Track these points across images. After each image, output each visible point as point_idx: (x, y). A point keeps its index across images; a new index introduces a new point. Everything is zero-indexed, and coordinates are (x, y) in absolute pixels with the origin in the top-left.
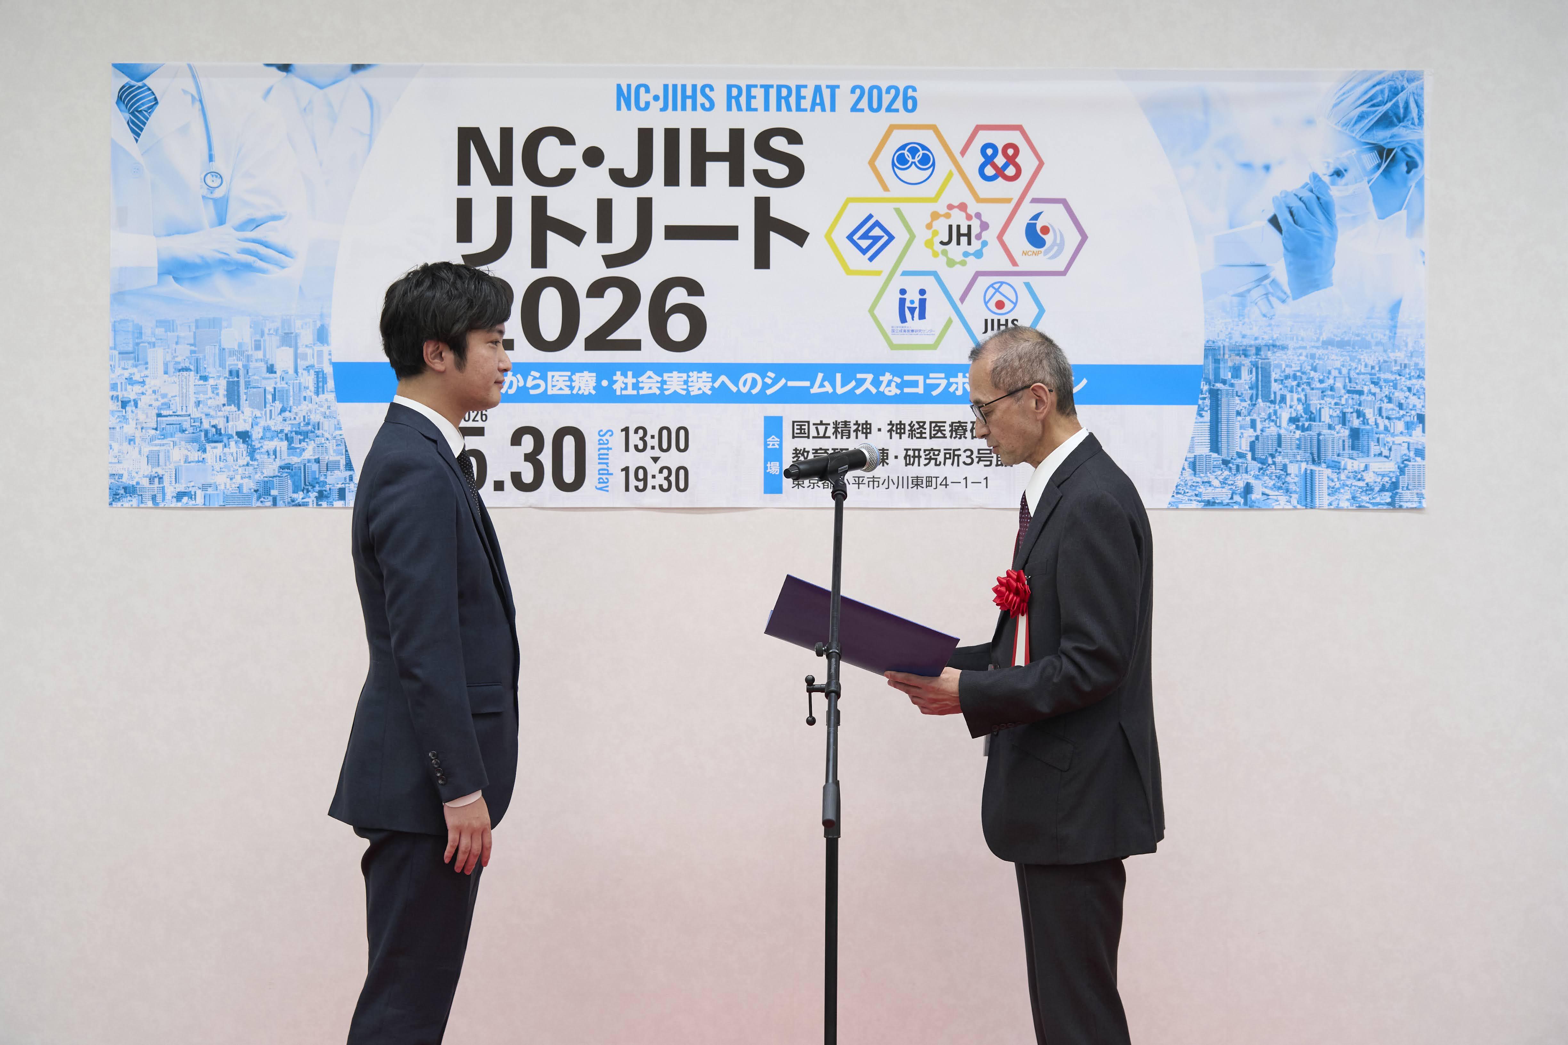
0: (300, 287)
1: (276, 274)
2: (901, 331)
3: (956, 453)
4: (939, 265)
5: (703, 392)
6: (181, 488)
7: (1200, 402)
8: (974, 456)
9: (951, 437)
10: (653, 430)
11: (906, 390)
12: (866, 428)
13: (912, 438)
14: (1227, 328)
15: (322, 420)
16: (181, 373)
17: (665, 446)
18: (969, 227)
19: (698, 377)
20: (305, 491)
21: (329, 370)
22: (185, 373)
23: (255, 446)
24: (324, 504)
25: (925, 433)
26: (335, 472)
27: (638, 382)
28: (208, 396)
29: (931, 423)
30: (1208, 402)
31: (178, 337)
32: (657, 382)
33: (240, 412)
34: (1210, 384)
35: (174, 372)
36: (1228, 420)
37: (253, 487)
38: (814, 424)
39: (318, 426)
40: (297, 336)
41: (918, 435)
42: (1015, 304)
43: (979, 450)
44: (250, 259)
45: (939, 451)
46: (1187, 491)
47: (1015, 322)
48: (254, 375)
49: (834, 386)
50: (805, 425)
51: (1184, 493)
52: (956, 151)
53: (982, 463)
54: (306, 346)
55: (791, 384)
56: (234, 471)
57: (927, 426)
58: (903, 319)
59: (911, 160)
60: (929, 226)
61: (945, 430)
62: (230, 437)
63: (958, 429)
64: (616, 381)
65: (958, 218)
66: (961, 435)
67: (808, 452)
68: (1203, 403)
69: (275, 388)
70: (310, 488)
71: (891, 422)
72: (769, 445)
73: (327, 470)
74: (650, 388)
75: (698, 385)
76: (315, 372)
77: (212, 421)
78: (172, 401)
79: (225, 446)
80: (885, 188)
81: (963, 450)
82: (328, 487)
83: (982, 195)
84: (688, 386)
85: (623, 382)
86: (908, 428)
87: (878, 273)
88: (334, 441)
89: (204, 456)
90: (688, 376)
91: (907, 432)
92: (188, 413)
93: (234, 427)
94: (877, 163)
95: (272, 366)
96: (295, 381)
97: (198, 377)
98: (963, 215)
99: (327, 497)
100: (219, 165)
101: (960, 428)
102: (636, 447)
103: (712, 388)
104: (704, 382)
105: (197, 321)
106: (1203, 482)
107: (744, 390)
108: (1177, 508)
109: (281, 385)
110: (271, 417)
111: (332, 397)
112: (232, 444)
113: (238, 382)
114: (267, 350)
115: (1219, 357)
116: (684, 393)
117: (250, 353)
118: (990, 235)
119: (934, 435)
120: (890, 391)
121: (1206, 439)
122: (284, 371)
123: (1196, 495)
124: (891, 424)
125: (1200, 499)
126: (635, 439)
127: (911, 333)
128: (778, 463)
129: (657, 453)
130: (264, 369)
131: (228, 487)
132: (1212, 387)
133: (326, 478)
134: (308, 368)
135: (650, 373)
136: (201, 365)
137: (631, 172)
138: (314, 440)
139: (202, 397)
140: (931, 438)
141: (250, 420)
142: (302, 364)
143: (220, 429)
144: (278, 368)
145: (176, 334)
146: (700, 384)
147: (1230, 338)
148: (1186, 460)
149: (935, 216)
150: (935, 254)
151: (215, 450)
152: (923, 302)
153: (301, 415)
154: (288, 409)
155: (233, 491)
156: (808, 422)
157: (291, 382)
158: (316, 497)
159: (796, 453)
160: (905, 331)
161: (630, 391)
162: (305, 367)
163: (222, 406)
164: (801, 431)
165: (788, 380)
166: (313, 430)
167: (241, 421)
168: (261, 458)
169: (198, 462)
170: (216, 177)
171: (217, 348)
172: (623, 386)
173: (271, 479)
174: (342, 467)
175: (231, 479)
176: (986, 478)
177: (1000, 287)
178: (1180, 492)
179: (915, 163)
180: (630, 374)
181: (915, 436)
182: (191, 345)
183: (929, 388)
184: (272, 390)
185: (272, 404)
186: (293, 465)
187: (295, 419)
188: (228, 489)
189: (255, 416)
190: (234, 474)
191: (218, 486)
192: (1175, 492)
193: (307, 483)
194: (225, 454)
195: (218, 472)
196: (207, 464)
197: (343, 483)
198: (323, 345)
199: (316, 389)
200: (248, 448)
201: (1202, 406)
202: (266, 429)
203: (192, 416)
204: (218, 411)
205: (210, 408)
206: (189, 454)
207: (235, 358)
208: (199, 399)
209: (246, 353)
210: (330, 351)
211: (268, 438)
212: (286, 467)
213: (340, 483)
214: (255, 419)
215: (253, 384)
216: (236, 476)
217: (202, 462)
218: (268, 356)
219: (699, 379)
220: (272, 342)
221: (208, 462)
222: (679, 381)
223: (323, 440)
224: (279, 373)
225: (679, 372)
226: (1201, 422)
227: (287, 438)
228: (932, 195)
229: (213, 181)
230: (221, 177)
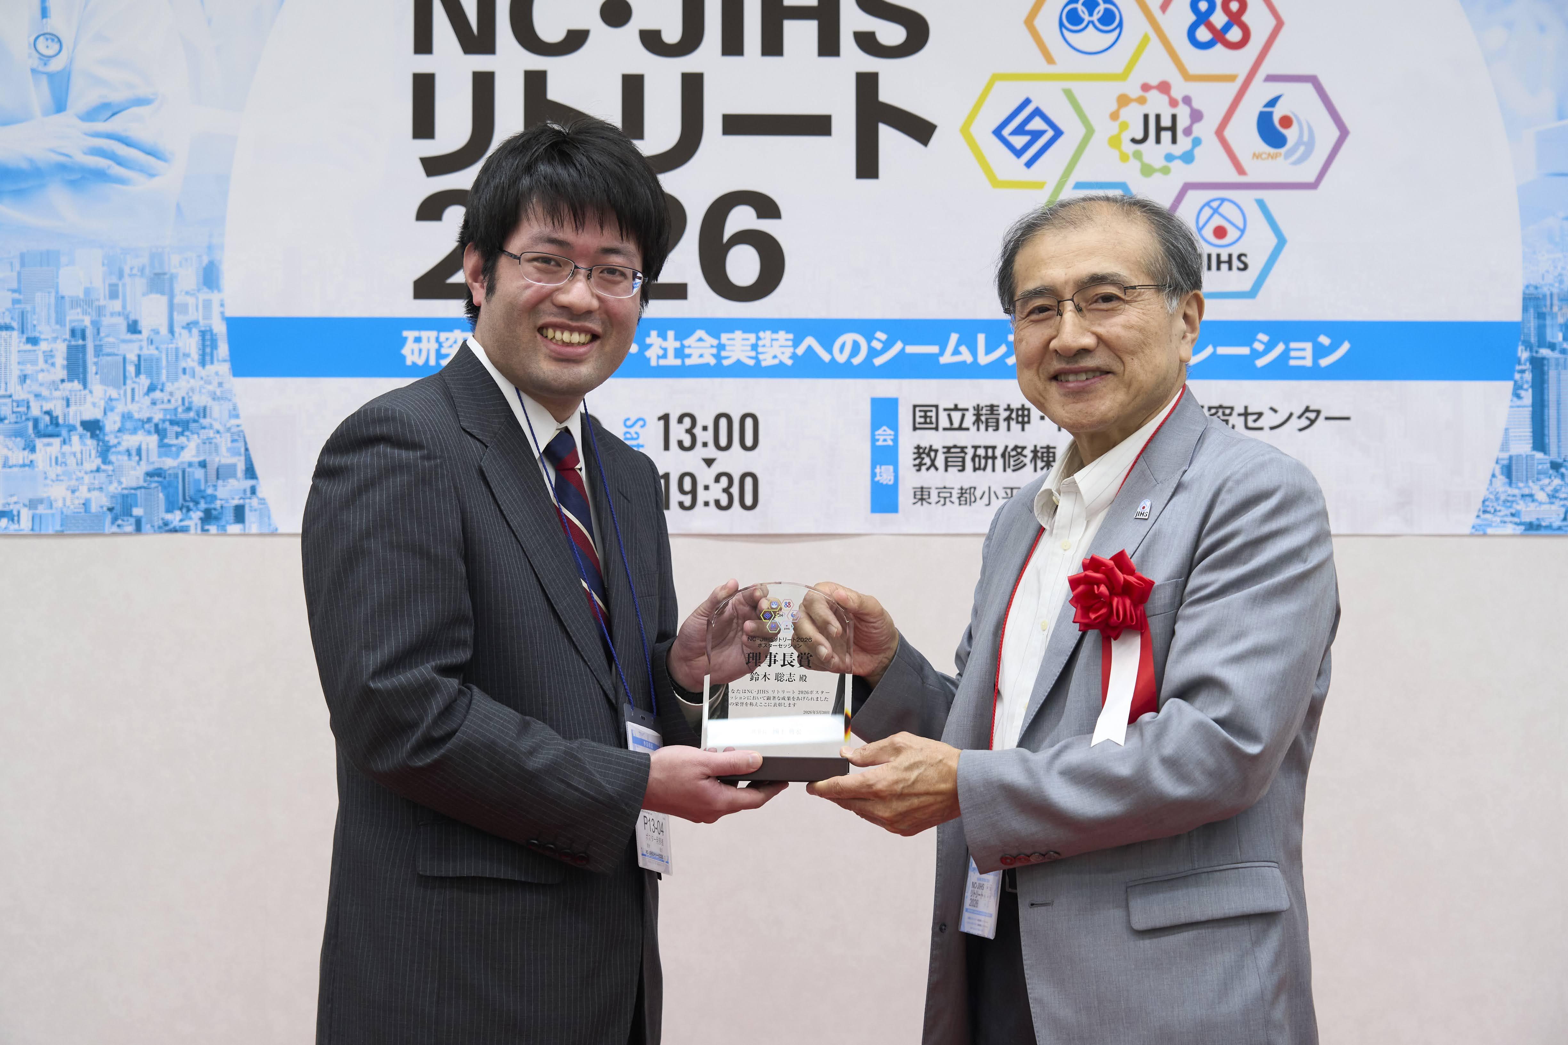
0: (178, 207)
1: (141, 185)
4: (1130, 173)
5: (781, 362)
7: (1517, 376)
10: (705, 418)
12: (1023, 416)
14: (1556, 267)
15: (210, 403)
17: (723, 442)
18: (1174, 117)
19: (772, 340)
20: (184, 510)
21: (220, 328)
22: (4, 334)
23: (108, 442)
24: (213, 529)
26: (230, 480)
27: (683, 346)
28: (38, 368)
30: (1528, 376)
32: (712, 346)
33: (87, 392)
34: (1531, 351)
36: (1559, 403)
37: (107, 504)
38: (945, 410)
39: (204, 412)
40: (172, 278)
42: (1243, 231)
44: (101, 163)
46: (1498, 508)
47: (1243, 258)
48: (108, 336)
49: (974, 353)
50: (931, 411)
51: (1495, 511)
52: (1155, 4)
54: (187, 293)
55: (911, 349)
56: (77, 480)
59: (1086, 17)
60: (1114, 116)
62: (72, 428)
64: (650, 346)
65: (1157, 104)
67: (936, 451)
68: (1522, 378)
69: (139, 356)
70: (191, 505)
72: (878, 440)
73: (218, 478)
74: (701, 356)
75: (772, 352)
76: (200, 331)
77: (44, 404)
79: (64, 442)
80: (1050, 60)
82: (218, 504)
84: (757, 353)
85: (661, 347)
87: (1039, 185)
88: (229, 435)
89: (32, 457)
90: (758, 338)
92: (8, 393)
93: (78, 413)
94: (1038, 23)
95: (135, 323)
96: (170, 346)
97: (24, 339)
98: (1165, 99)
99: (217, 519)
100: (56, 23)
102: (680, 444)
103: (794, 356)
104: (781, 346)
105: (22, 256)
106: (1523, 496)
107: (841, 358)
108: (1485, 535)
109: (149, 351)
110: (133, 399)
111: (224, 368)
112: (75, 439)
113: (84, 347)
114: (128, 298)
115: (1544, 310)
116: (751, 362)
117: (102, 303)
118: (1205, 130)
121: (1526, 431)
122: (153, 330)
123: (1513, 515)
125: (1516, 520)
126: (678, 432)
128: (891, 468)
129: (711, 452)
130: (124, 327)
131: (68, 503)
132: (1534, 354)
133: (216, 490)
134: (189, 326)
135: (700, 333)
136: (29, 320)
137: (672, 34)
138: (198, 434)
139: (29, 369)
141: (102, 404)
142: (180, 319)
143: (57, 417)
144: (145, 326)
146: (776, 350)
147: (1561, 282)
148: (1497, 462)
149: (1123, 100)
150: (1124, 158)
151: (49, 449)
153: (178, 396)
154: (159, 387)
155: (76, 510)
156: (937, 407)
157: (163, 347)
158: (201, 519)
159: (918, 453)
161: (672, 361)
162: (184, 324)
163: (59, 383)
164: (926, 420)
165: (906, 343)
166: (196, 418)
167: (88, 405)
169: (24, 465)
170: (53, 40)
171: (53, 294)
172: (661, 352)
173: (133, 491)
174: (240, 473)
175: (73, 492)
177: (1219, 206)
178: (1489, 509)
179: (1092, 22)
180: (671, 334)
182: (14, 291)
184: (135, 359)
185: (134, 379)
186: (166, 470)
187: (169, 401)
188: (69, 507)
189: (110, 396)
190: (77, 483)
191: (53, 502)
192: (1482, 510)
193: (187, 498)
194: (64, 454)
195: (53, 481)
196: (36, 469)
197: (241, 498)
198: (213, 292)
199: (201, 357)
200: (98, 445)
201: (1520, 383)
202: (126, 416)
203: (15, 397)
204: (53, 389)
205: (41, 385)
206: (10, 454)
207: (79, 310)
208: (26, 372)
209: (96, 303)
210: (222, 300)
211: (129, 430)
212: (155, 474)
213: (237, 497)
214: (109, 402)
215: (106, 350)
216: (80, 487)
217: (29, 466)
218: (129, 308)
219: (774, 343)
220: (134, 287)
221: (38, 467)
222: (743, 345)
223: (211, 434)
224: (145, 334)
225: (745, 331)
226: (1518, 407)
227: (157, 430)
228: (1119, 69)
229: (47, 47)
230: (59, 41)
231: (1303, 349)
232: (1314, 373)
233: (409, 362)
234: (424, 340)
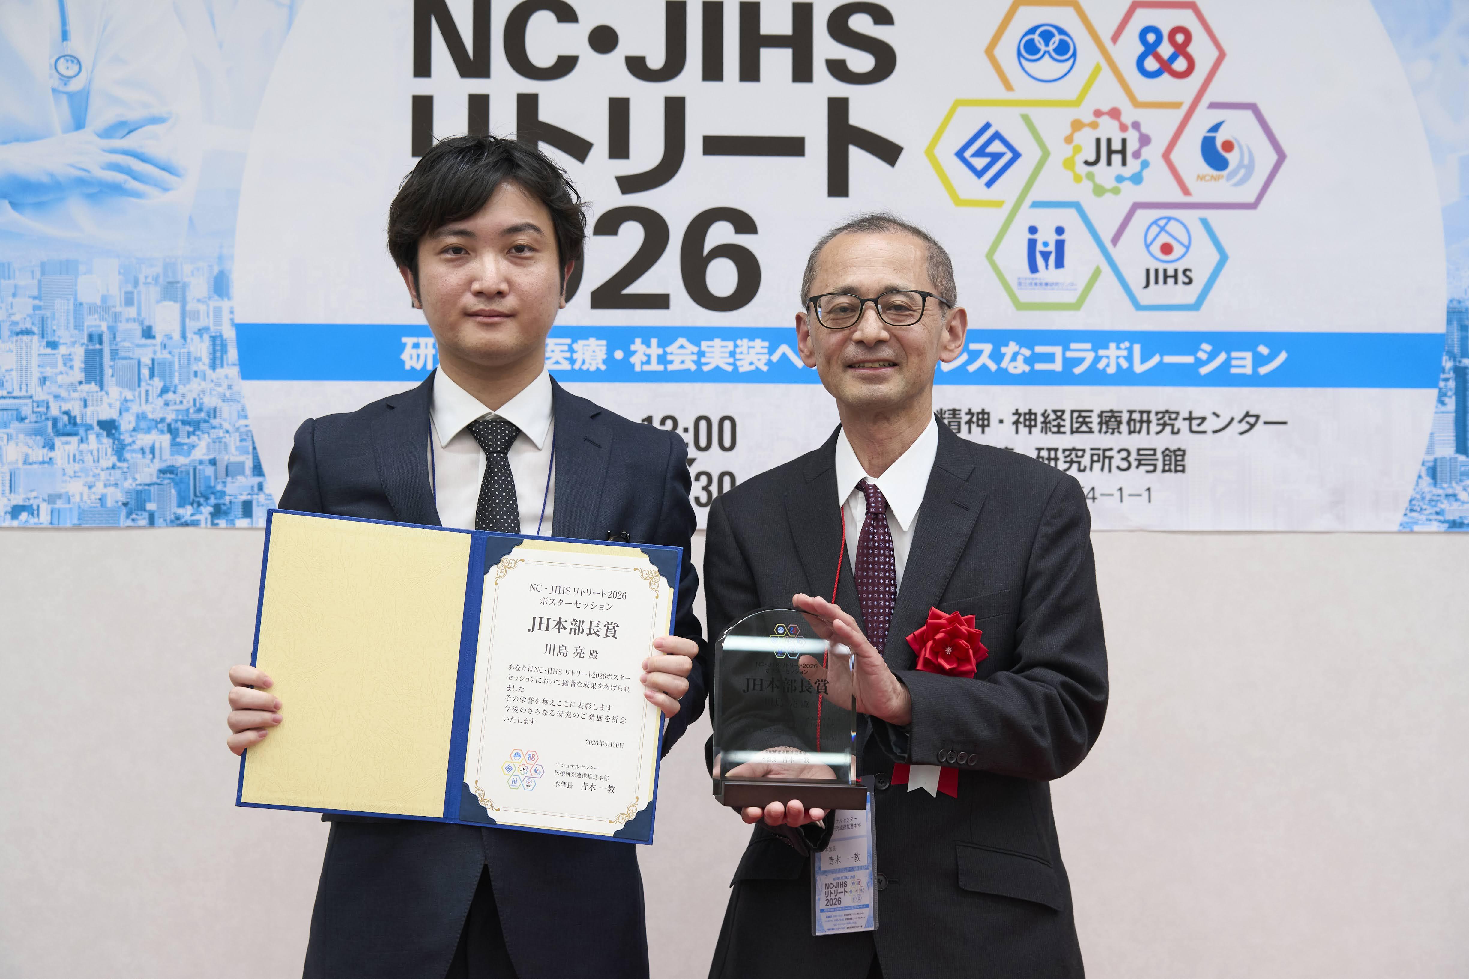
0: (191, 219)
1: (155, 198)
2: (1031, 284)
3: (1108, 454)
4: (1083, 193)
5: (756, 367)
6: (18, 499)
7: (1442, 384)
8: (1131, 459)
9: (1100, 431)
10: (686, 421)
11: (1039, 366)
12: (983, 419)
13: (1046, 433)
15: (219, 404)
16: (20, 337)
17: (703, 443)
18: (1124, 141)
19: (749, 347)
20: (195, 505)
21: (229, 334)
22: (25, 338)
23: (124, 440)
24: (222, 523)
25: (1064, 426)
26: (239, 477)
27: (665, 353)
28: (58, 370)
29: (1072, 412)
30: (1452, 384)
31: (16, 287)
32: (693, 353)
33: (103, 393)
34: (1454, 360)
35: (10, 336)
37: (122, 499)
39: (214, 413)
40: (185, 286)
41: (1055, 429)
42: (1188, 248)
43: (1139, 450)
44: (119, 177)
45: (1084, 451)
46: (1424, 507)
47: (1188, 273)
48: (124, 340)
51: (1421, 509)
52: (1106, 37)
53: (1143, 469)
54: (199, 301)
56: (94, 476)
57: (1067, 416)
58: (1034, 269)
59: (1042, 47)
60: (1069, 140)
61: (1091, 422)
62: (89, 428)
63: (1110, 421)
64: (635, 352)
65: (1109, 129)
66: (1114, 429)
68: (1446, 386)
69: (153, 360)
70: (202, 500)
71: (1017, 410)
73: (227, 475)
74: (682, 362)
75: (749, 358)
76: (211, 337)
77: (63, 405)
78: (7, 377)
79: (82, 441)
80: (1009, 87)
81: (1116, 449)
82: (227, 499)
83: (1141, 97)
85: (644, 354)
86: (1040, 419)
87: (999, 204)
88: (237, 434)
89: (52, 454)
90: (736, 346)
91: (1039, 425)
92: (29, 394)
93: (95, 413)
94: (997, 52)
95: (150, 328)
96: (183, 350)
97: (44, 344)
98: (1115, 124)
99: (226, 513)
100: (76, 45)
101: (1113, 420)
103: (769, 363)
104: (757, 353)
105: (43, 265)
106: (1447, 496)
108: (1412, 532)
109: (163, 355)
110: (147, 400)
111: (234, 372)
112: (92, 437)
113: (101, 351)
114: (143, 305)
115: (1466, 323)
116: (730, 368)
117: (118, 309)
118: (1153, 153)
119: (1078, 428)
120: (1015, 368)
121: (1450, 435)
122: (166, 335)
123: (1437, 513)
124: (1017, 413)
125: (1440, 518)
127: (1044, 287)
130: (139, 333)
131: (85, 498)
132: (1458, 364)
133: (225, 486)
134: (200, 332)
135: (682, 341)
136: (49, 325)
137: (656, 60)
138: (208, 433)
139: (49, 371)
140: (1072, 432)
141: (118, 405)
142: (192, 325)
143: (75, 417)
144: (159, 331)
145: (12, 282)
146: (752, 357)
148: (1423, 464)
149: (1077, 125)
150: (1078, 179)
151: (67, 447)
152: (1060, 245)
153: (190, 397)
154: (172, 389)
155: (93, 505)
157: (176, 351)
158: (211, 513)
160: (1036, 284)
161: (655, 366)
162: (196, 330)
163: (77, 384)
166: (207, 418)
167: (105, 406)
168: (132, 458)
169: (43, 463)
170: (73, 62)
171: (72, 302)
172: (645, 359)
173: (146, 487)
174: (248, 470)
175: (90, 487)
176: (1149, 489)
177: (1166, 224)
178: (1415, 508)
179: (1048, 52)
180: (654, 342)
181: (1050, 431)
182: (35, 298)
183: (1070, 363)
184: (149, 362)
185: (148, 382)
186: (178, 468)
187: (181, 402)
188: (85, 502)
189: (125, 398)
190: (93, 479)
191: (71, 498)
192: (1409, 509)
193: (198, 494)
194: (81, 452)
195: (71, 477)
196: (55, 466)
197: (249, 494)
198: (223, 300)
199: (211, 361)
200: (114, 443)
201: (1444, 390)
202: (140, 416)
203: (35, 398)
204: (71, 392)
205: (60, 386)
206: (30, 451)
207: (96, 316)
208: (45, 375)
209: (113, 309)
210: (232, 308)
211: (143, 429)
212: (169, 471)
213: (245, 493)
214: (125, 403)
215: (122, 354)
216: (97, 484)
217: (48, 463)
218: (143, 315)
219: (751, 350)
220: (149, 294)
221: (57, 464)
222: (722, 352)
223: (221, 433)
224: (159, 339)
225: (724, 339)
226: (1443, 412)
227: (170, 429)
228: (1073, 96)
229: (68, 68)
230: (79, 62)
231: (1244, 358)
232: (1254, 381)
233: (407, 367)
234: (422, 346)
